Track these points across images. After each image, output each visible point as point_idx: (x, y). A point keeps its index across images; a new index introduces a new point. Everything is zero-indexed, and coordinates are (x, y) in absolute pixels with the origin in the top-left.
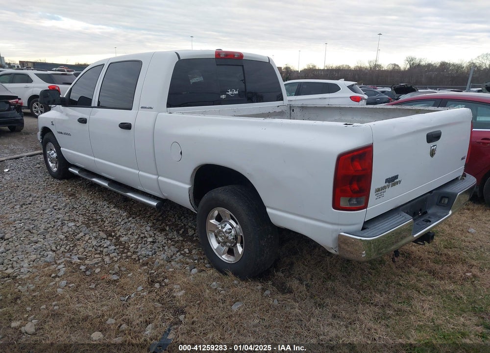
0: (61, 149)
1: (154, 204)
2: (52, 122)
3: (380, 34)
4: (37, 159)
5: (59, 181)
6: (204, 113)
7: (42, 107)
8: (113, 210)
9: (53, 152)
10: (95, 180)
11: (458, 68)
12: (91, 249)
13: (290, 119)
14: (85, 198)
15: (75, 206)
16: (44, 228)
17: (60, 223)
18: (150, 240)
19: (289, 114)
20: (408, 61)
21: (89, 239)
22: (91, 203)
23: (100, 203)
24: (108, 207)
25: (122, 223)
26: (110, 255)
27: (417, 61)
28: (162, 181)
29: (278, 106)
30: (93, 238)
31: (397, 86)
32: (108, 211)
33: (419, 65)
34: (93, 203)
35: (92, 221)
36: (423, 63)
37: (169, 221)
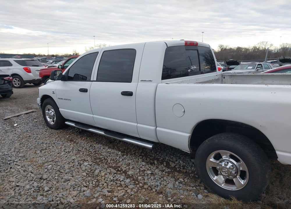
0: (60, 109)
1: (150, 146)
2: (53, 92)
3: (203, 32)
4: (32, 116)
5: (56, 131)
6: (182, 82)
7: (19, 81)
8: (109, 150)
9: (51, 111)
10: (91, 130)
11: (247, 50)
12: (112, 183)
13: (222, 84)
14: (83, 143)
15: (79, 149)
16: (68, 167)
17: (77, 163)
18: (149, 172)
19: (221, 80)
20: (219, 47)
21: (105, 174)
22: (89, 146)
23: (97, 146)
24: (104, 148)
25: (121, 160)
26: (128, 187)
27: (225, 47)
28: (159, 131)
29: (217, 75)
30: (108, 174)
31: (228, 61)
32: (105, 151)
33: (225, 49)
34: (91, 146)
35: (98, 160)
36: (228, 48)
37: (151, 156)
